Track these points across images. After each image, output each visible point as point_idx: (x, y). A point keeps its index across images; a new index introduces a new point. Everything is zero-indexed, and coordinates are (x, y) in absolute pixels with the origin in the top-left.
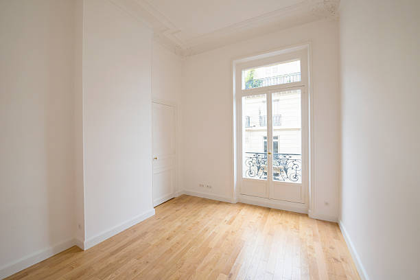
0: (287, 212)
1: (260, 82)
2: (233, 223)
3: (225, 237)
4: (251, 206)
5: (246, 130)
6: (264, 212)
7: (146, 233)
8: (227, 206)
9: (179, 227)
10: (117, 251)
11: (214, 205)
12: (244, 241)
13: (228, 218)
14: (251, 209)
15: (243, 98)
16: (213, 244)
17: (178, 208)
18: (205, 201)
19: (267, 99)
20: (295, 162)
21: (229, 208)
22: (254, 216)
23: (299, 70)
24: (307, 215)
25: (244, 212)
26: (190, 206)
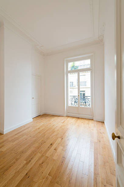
0: (85, 119)
1: (77, 67)
2: (64, 123)
3: (61, 127)
4: (72, 117)
5: (70, 88)
6: (77, 119)
7: (29, 127)
8: (62, 117)
9: (43, 125)
10: (18, 133)
11: (57, 117)
12: (68, 128)
13: (62, 121)
14: (72, 118)
15: (69, 74)
16: (56, 130)
17: (42, 118)
18: (53, 116)
19: (78, 74)
20: (89, 99)
21: (63, 118)
22: (73, 121)
23: (89, 63)
24: (93, 120)
25: (69, 119)
26: (47, 117)
